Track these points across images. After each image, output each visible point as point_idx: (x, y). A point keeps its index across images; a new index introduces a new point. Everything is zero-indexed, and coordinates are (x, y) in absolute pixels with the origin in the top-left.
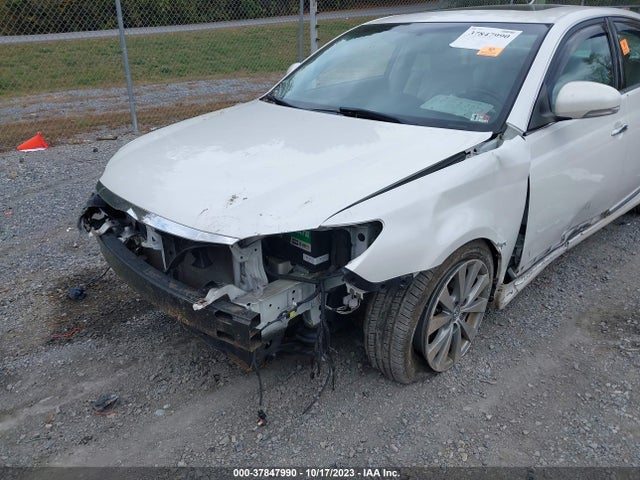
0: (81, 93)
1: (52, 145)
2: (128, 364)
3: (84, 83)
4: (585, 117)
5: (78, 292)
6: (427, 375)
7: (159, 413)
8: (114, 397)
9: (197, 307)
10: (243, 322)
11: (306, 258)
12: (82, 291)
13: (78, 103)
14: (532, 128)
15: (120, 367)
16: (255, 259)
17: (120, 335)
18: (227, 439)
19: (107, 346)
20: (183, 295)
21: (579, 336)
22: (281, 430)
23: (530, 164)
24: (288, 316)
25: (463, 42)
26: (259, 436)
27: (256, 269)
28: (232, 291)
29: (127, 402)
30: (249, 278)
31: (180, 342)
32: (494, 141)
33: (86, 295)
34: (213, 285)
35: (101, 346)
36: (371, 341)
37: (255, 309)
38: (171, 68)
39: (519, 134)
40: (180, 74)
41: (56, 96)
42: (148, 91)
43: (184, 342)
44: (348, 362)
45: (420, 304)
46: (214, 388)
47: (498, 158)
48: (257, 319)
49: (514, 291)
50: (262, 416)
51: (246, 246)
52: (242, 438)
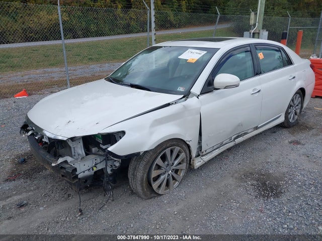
0: (49, 70)
1: (29, 95)
2: (35, 190)
3: (52, 65)
4: (225, 88)
5: (23, 160)
6: (156, 195)
7: (41, 208)
8: (25, 202)
9: (53, 165)
10: (69, 171)
11: (101, 146)
12: (25, 160)
13: (47, 75)
14: (202, 93)
15: (31, 190)
16: (79, 146)
17: (35, 178)
18: (65, 219)
19: (29, 182)
20: (50, 160)
21: (231, 181)
22: (88, 216)
23: (200, 108)
24: (93, 170)
25: (184, 56)
26: (78, 218)
27: (79, 149)
28: (69, 159)
29: (30, 205)
30: (76, 154)
31: (59, 181)
32: (184, 99)
33: (26, 162)
34: (61, 156)
35: (26, 182)
36: (130, 180)
37: (76, 166)
38: (93, 57)
39: (196, 96)
40: (97, 60)
41: (38, 71)
42: (80, 69)
43: (61, 181)
44: (126, 190)
45: (147, 164)
46: (66, 200)
47: (184, 106)
48: (75, 170)
49: (202, 161)
50: (81, 211)
51: (75, 141)
52: (71, 218)
